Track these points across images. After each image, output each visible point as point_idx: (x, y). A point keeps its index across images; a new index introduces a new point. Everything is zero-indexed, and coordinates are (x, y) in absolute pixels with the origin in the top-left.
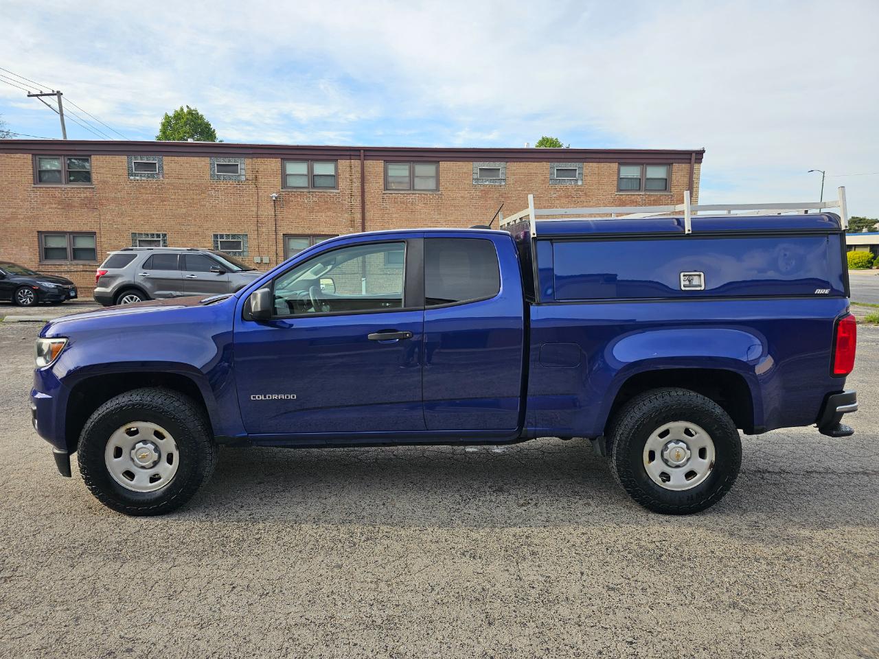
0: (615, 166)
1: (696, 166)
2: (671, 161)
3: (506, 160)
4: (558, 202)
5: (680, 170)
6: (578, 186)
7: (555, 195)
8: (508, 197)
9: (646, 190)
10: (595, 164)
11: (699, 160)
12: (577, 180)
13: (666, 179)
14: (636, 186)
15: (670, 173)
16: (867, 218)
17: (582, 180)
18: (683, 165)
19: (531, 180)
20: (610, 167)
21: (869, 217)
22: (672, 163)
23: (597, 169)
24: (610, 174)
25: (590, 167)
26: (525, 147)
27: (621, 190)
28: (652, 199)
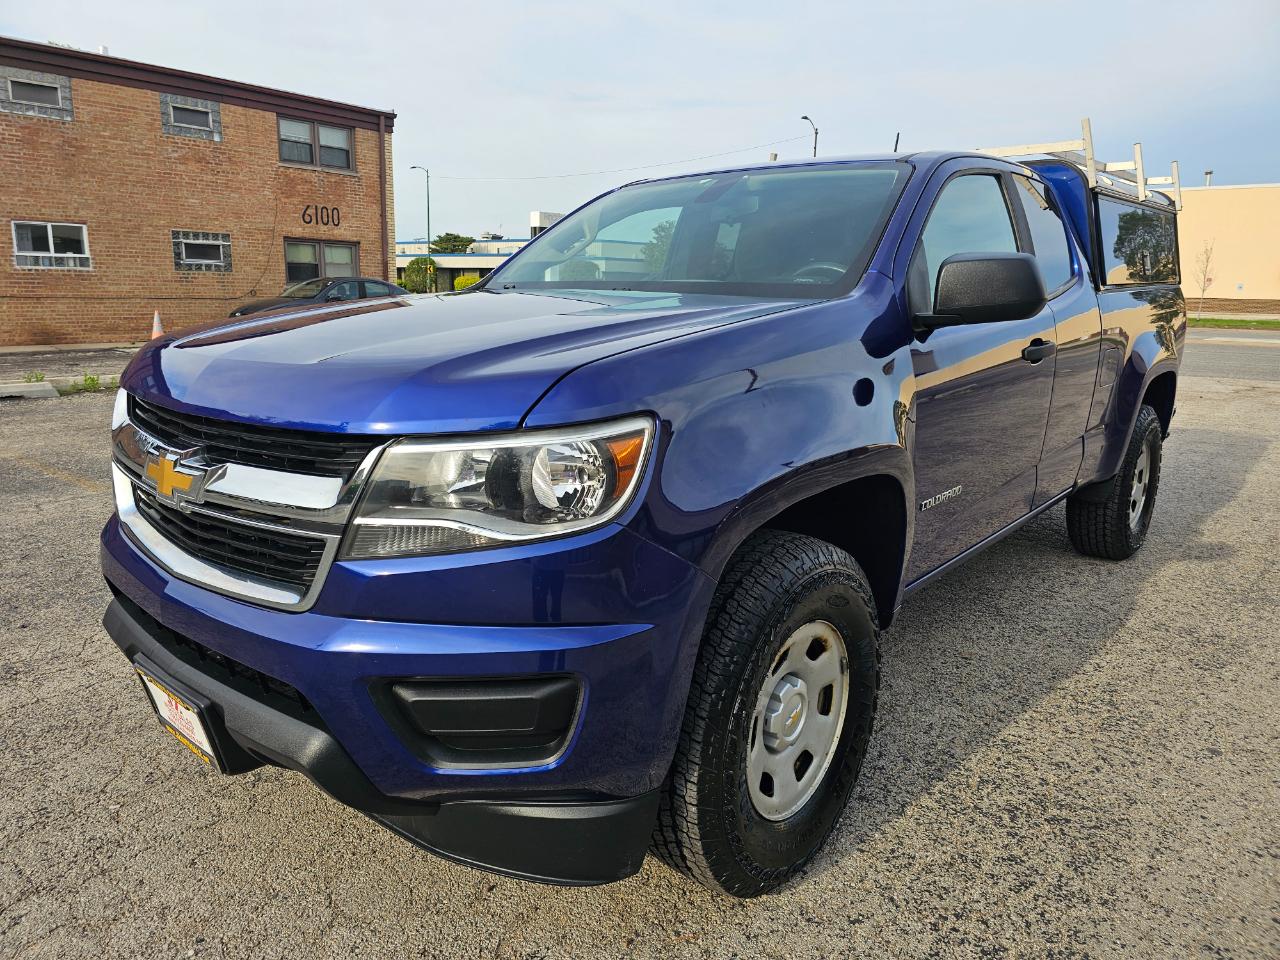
0: (272, 116)
1: (386, 136)
2: (352, 123)
3: (70, 71)
4: (182, 167)
5: (365, 137)
6: (215, 143)
7: (176, 155)
8: (83, 147)
9: (322, 165)
10: (240, 108)
11: (389, 129)
12: (211, 132)
13: (347, 152)
14: (305, 157)
15: (352, 140)
16: (461, 236)
17: (220, 133)
18: (370, 132)
19: (124, 120)
20: (264, 118)
21: (463, 235)
22: (354, 127)
23: (243, 118)
24: (266, 130)
25: (231, 113)
26: (100, 51)
27: (285, 160)
28: (333, 180)
